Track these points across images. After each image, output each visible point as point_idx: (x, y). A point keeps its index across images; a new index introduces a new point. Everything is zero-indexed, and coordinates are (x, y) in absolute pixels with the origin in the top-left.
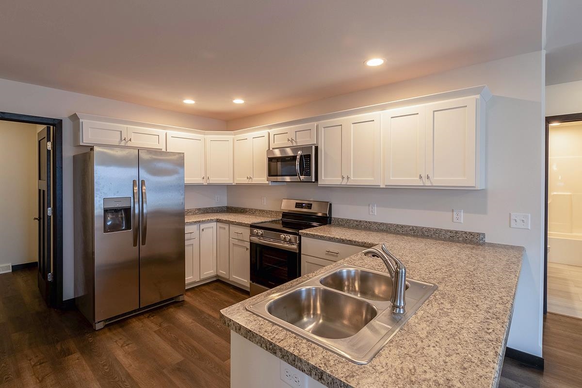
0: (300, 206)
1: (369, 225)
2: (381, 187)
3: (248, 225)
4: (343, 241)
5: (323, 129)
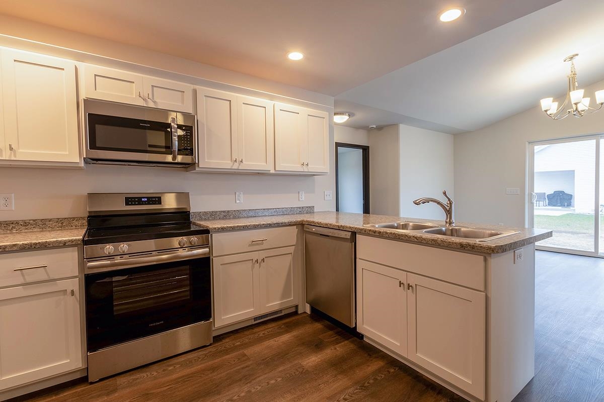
0: (135, 201)
3: (70, 243)
4: (270, 226)
5: (204, 98)
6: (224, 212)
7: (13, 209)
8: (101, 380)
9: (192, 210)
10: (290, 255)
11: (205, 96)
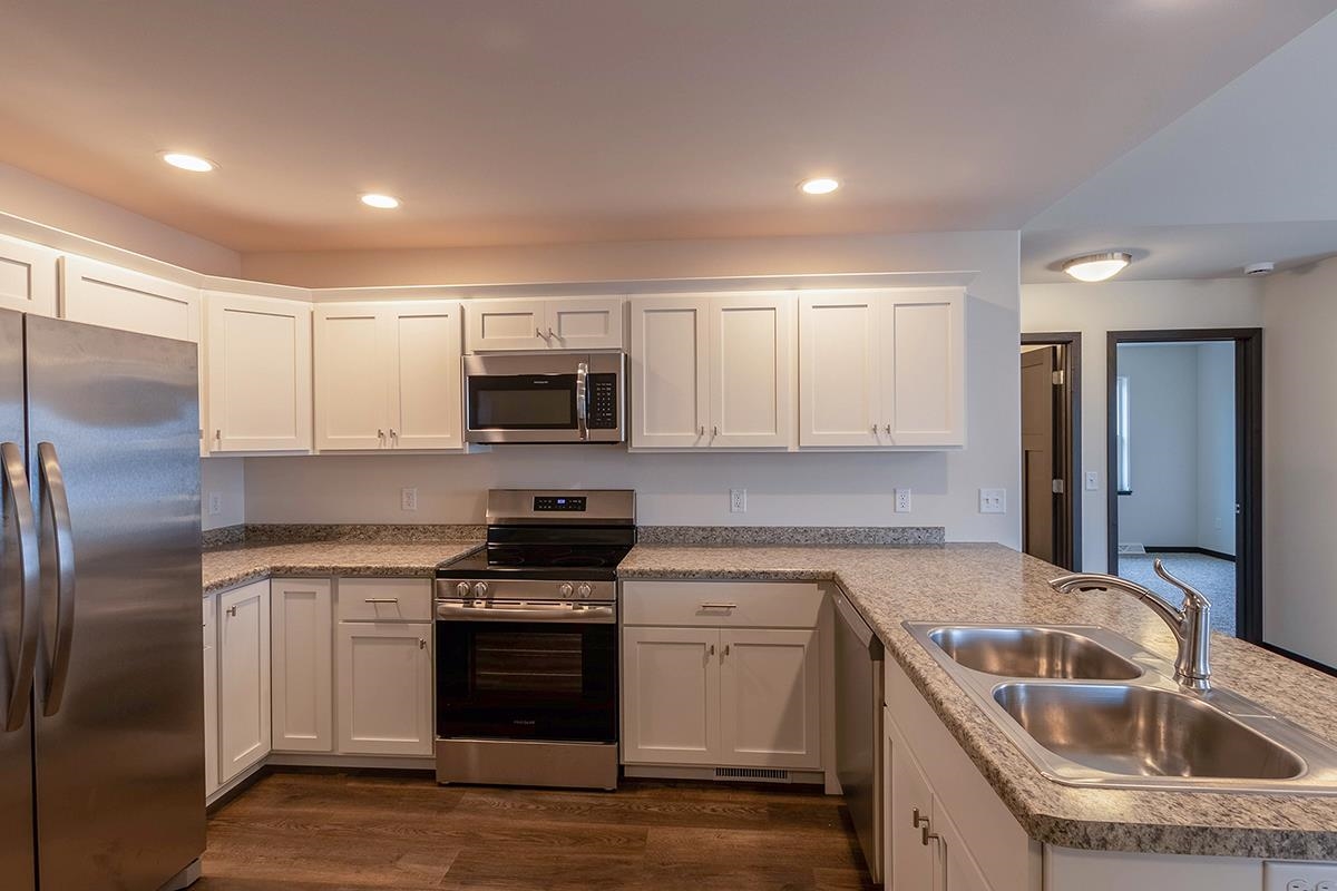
0: (547, 504)
1: (732, 535)
2: (789, 451)
3: (422, 572)
4: (745, 577)
5: (644, 314)
6: (704, 529)
7: (415, 508)
8: (451, 785)
9: (639, 523)
10: (801, 649)
11: (646, 311)
